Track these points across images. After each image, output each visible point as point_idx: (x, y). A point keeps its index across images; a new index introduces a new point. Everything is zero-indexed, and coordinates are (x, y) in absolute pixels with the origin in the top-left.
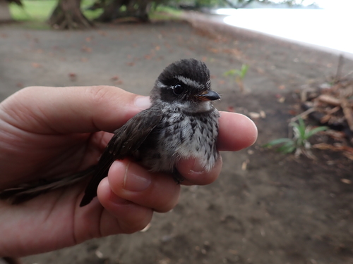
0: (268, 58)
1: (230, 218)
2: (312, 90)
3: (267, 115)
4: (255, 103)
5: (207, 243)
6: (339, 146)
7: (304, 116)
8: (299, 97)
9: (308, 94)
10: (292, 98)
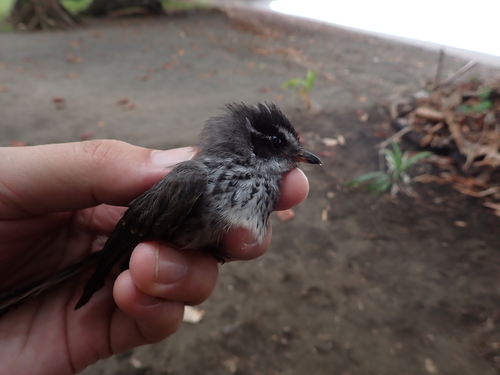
0: (338, 58)
1: (315, 290)
2: (404, 101)
3: (348, 140)
4: (329, 125)
5: (287, 329)
6: (447, 177)
7: (396, 139)
8: (388, 113)
9: (400, 107)
10: (377, 114)
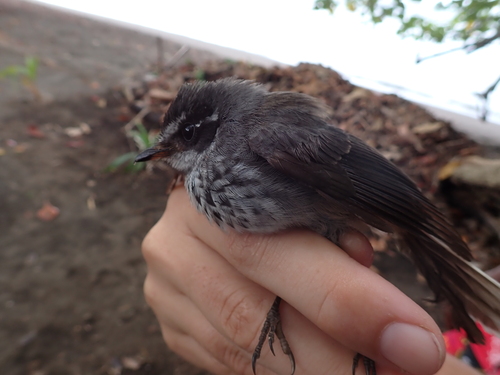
7: (137, 120)
10: (114, 98)
